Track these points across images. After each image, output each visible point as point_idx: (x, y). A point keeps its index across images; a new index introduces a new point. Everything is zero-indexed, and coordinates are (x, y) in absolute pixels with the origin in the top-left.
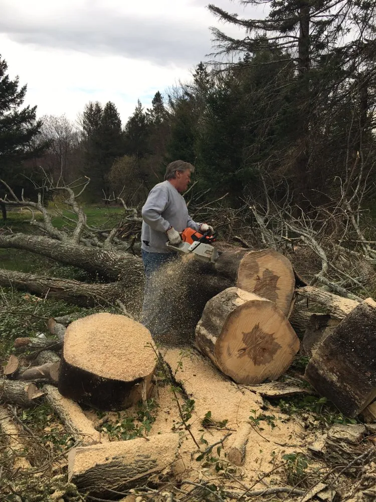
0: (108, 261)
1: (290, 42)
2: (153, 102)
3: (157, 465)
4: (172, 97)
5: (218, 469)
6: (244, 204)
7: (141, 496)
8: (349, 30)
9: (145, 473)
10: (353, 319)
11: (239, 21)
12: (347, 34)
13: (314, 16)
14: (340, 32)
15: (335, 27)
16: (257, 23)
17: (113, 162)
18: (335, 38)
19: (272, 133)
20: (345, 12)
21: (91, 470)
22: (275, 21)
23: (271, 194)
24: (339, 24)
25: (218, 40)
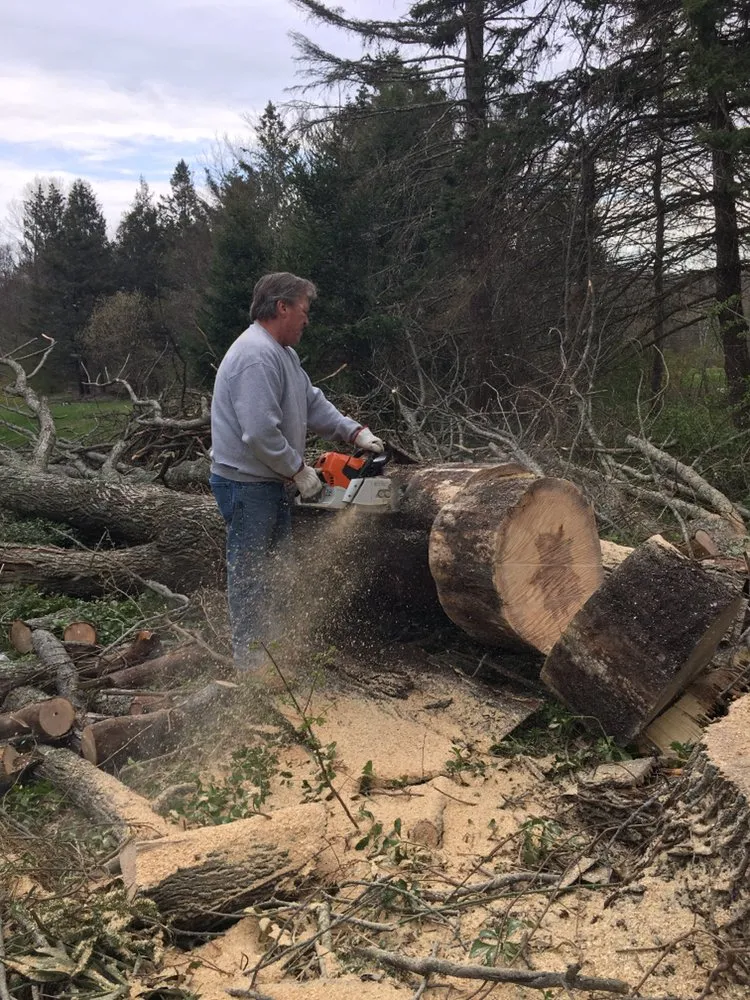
0: (120, 505)
1: (449, 68)
2: (172, 182)
3: (290, 861)
4: (212, 173)
5: (399, 858)
6: (375, 384)
7: (267, 916)
8: (559, 48)
9: (269, 878)
10: (636, 566)
11: (348, 22)
12: (557, 55)
13: (492, 18)
14: (544, 52)
15: (534, 42)
16: (382, 27)
17: (94, 305)
18: (535, 64)
19: (422, 245)
20: (551, 13)
21: (170, 880)
22: (423, 25)
23: (426, 365)
24: (541, 37)
25: (306, 58)
